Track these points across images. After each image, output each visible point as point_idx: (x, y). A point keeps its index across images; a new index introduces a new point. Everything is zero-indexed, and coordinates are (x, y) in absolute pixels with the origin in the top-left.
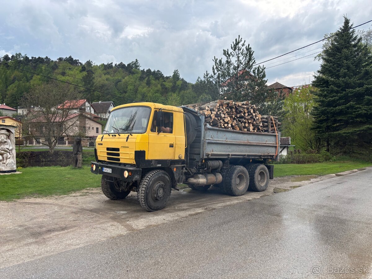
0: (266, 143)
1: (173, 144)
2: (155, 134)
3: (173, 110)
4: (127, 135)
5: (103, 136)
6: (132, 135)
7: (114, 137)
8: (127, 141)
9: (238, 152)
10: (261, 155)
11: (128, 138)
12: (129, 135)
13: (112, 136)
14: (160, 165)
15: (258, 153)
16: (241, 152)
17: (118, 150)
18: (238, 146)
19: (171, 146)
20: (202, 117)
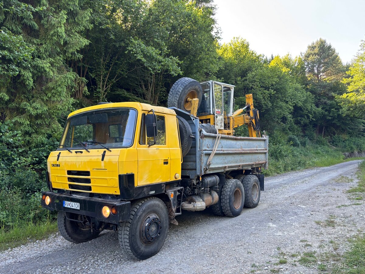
0: (257, 150)
1: (167, 160)
2: (144, 147)
3: (164, 112)
4: (102, 151)
5: (60, 153)
6: (110, 151)
7: (79, 154)
8: (103, 159)
9: (234, 163)
10: (253, 164)
11: (103, 156)
12: (105, 152)
13: (76, 152)
14: (153, 192)
15: (251, 162)
16: (236, 162)
17: (87, 173)
18: (234, 155)
19: (166, 163)
20: (196, 121)
